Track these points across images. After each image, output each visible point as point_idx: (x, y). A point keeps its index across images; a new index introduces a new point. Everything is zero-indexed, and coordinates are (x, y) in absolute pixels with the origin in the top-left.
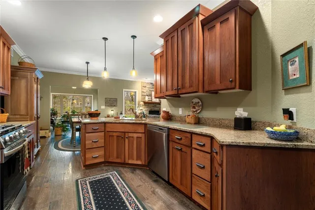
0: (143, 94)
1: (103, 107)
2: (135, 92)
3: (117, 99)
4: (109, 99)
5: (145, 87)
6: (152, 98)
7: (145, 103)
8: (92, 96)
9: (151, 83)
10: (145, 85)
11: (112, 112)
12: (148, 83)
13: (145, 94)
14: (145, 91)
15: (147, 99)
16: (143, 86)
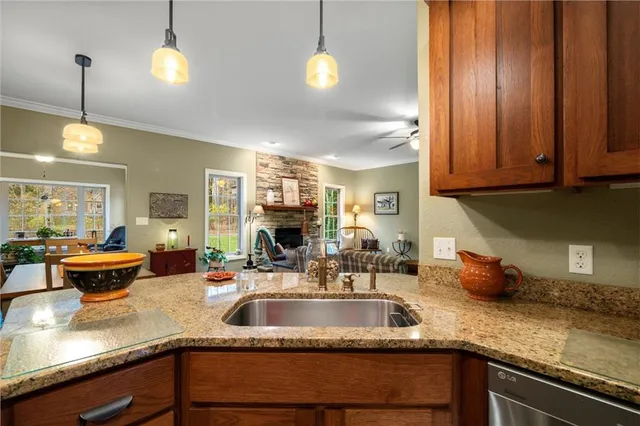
0: (261, 184)
1: (143, 221)
2: (239, 179)
3: (186, 197)
4: (161, 197)
5: (266, 166)
6: (282, 196)
7: (266, 208)
8: (108, 187)
9: (282, 158)
10: (264, 161)
11: (173, 236)
12: (272, 157)
13: (267, 185)
14: (265, 176)
15: (271, 198)
16: (262, 165)
